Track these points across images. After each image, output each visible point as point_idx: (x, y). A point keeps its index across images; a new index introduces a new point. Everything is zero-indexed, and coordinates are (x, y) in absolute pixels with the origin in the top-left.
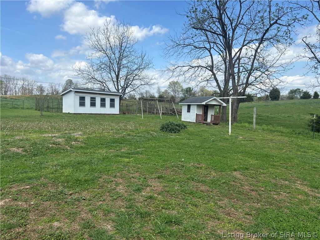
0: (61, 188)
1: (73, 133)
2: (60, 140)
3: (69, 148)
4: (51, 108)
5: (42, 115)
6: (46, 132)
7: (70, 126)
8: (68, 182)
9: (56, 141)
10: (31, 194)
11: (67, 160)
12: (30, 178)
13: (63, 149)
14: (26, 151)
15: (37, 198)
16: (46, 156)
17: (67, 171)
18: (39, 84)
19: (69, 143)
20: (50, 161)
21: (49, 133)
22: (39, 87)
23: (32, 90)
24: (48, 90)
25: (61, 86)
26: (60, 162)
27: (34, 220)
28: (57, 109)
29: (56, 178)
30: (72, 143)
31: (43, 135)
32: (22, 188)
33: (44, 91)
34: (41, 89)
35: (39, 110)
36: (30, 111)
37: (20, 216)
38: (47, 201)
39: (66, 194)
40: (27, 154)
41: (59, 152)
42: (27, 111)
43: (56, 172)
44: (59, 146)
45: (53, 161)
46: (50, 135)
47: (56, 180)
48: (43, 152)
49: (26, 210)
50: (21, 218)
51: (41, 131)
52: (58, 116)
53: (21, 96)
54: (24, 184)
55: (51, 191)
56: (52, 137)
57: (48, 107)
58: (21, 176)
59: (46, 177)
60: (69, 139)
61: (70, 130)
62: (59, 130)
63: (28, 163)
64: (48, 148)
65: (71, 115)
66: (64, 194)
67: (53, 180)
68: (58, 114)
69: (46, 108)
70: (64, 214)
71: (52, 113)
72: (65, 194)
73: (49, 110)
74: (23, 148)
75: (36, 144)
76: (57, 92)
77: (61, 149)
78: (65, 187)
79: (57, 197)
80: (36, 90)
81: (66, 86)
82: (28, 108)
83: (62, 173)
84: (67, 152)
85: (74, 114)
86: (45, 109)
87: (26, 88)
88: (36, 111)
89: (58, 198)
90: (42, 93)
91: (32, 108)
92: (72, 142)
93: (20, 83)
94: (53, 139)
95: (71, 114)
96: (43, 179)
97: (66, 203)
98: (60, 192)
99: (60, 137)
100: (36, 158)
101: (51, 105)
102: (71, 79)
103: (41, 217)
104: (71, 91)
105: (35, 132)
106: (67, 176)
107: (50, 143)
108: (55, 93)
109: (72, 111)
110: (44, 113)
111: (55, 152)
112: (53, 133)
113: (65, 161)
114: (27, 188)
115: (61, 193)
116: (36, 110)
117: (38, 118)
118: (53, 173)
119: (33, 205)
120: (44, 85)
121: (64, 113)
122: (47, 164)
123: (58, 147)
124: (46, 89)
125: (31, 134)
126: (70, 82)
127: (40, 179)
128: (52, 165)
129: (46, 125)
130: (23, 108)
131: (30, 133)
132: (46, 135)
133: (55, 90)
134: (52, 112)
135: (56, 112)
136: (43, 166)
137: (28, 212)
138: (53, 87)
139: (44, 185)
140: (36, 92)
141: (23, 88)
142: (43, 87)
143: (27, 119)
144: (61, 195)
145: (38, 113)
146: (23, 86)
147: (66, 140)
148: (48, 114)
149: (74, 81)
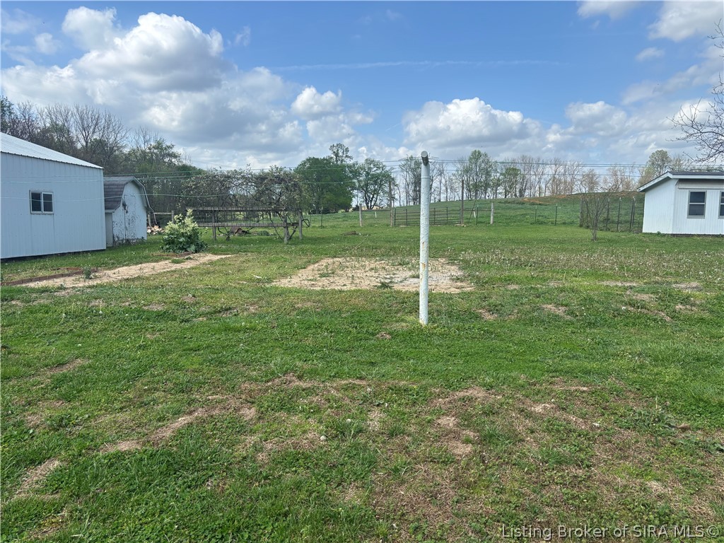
0: (658, 409)
1: (676, 282)
2: (645, 297)
3: (668, 319)
4: (613, 222)
5: (596, 238)
6: (609, 277)
7: (663, 266)
8: (674, 399)
9: (634, 297)
10: (592, 405)
11: (667, 347)
12: (588, 372)
13: (655, 320)
14: (572, 313)
15: (606, 416)
16: (615, 330)
17: (671, 373)
18: (586, 170)
19: (668, 307)
20: (624, 342)
21: (617, 280)
22: (588, 175)
23: (572, 182)
24: (605, 181)
25: (636, 170)
26: (649, 348)
27: (606, 461)
28: (628, 225)
29: (644, 384)
30: (677, 307)
31: (605, 283)
32: (574, 388)
33: (596, 183)
34: (591, 180)
35: (588, 227)
36: (569, 229)
37: (576, 444)
38: (629, 428)
39: (672, 424)
40: (575, 320)
41: (645, 325)
42: (563, 228)
43: (641, 368)
44: (643, 310)
45: (632, 343)
46: (620, 284)
47: (645, 389)
48: (606, 321)
49: (587, 435)
50: (578, 449)
51: (596, 274)
52: (632, 240)
53: (550, 197)
54: (576, 381)
55: (634, 408)
56: (626, 289)
57: (607, 220)
58: (567, 362)
59: (619, 377)
60: (667, 298)
61: (667, 274)
62: (638, 275)
63: (579, 339)
64: (618, 313)
65: (663, 239)
66: (666, 424)
67: (637, 387)
68: (632, 235)
69: (603, 222)
70: (672, 469)
71: (618, 234)
72: (670, 425)
73: (608, 226)
74: (566, 306)
75: (591, 300)
76: (628, 185)
77: (649, 319)
78: (666, 408)
79: (651, 425)
80: (579, 183)
81: (649, 168)
82: (564, 223)
83: (657, 374)
84: (665, 326)
85: (674, 235)
86: (601, 225)
87: (560, 180)
88: (581, 230)
89: (652, 427)
90: (591, 188)
91: (572, 223)
92: (676, 304)
93: (549, 170)
94: (628, 293)
95: (664, 235)
96: (614, 379)
97: (673, 446)
98: (658, 417)
99: (642, 291)
100: (593, 330)
101: (614, 215)
102: (664, 150)
103: (621, 459)
104: (668, 179)
105: (585, 275)
106: (670, 384)
107: (622, 302)
108: (621, 186)
109: (668, 229)
110: (600, 234)
111: (634, 324)
112: (624, 279)
113: (662, 346)
114: (584, 392)
115: (659, 421)
116: (581, 226)
117: (588, 245)
118: (634, 371)
119: (599, 428)
120: (597, 171)
121: (646, 233)
122: (618, 347)
123: (641, 312)
124: (601, 180)
125: (577, 279)
126: (661, 158)
127: (607, 378)
128: (629, 351)
129: (606, 261)
130: (555, 224)
131: (576, 277)
132: (612, 284)
133: (621, 179)
134: (617, 231)
135: (625, 231)
136: (611, 350)
137: (591, 441)
138: (619, 173)
139: (619, 394)
140: (580, 188)
141: (554, 180)
142: (594, 175)
143: (566, 246)
144: (660, 424)
145: (588, 234)
146: (554, 177)
147: (660, 298)
148: (609, 235)
149: (671, 154)
